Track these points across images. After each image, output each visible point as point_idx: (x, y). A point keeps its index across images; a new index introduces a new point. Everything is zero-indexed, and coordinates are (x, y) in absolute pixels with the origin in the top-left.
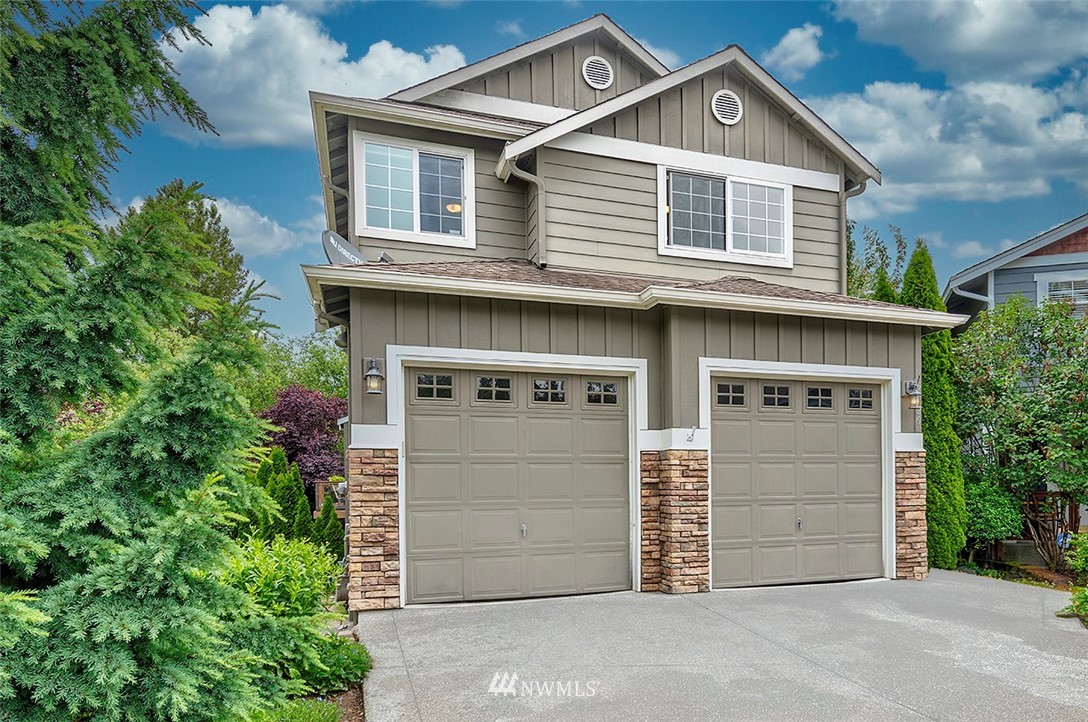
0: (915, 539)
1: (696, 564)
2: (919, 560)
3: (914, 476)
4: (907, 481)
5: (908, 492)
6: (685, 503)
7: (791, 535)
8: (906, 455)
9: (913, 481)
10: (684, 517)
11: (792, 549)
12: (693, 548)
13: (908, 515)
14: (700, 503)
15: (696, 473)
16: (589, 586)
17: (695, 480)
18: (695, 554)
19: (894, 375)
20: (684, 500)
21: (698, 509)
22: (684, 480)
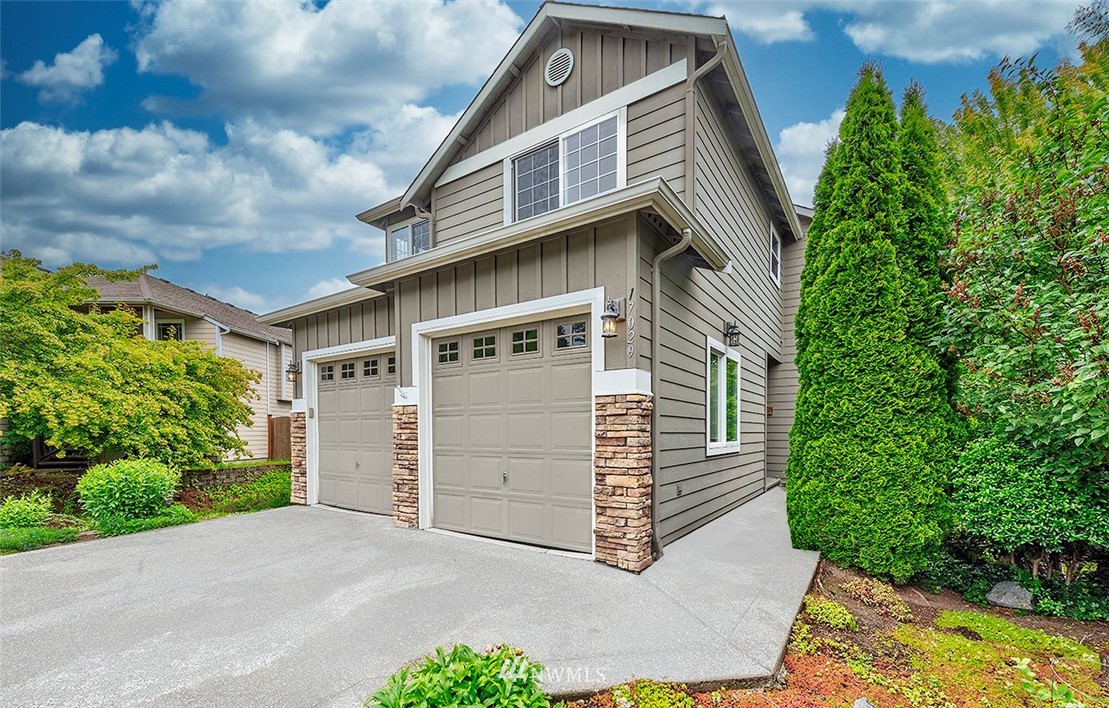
0: (617, 513)
1: (408, 504)
2: (624, 541)
3: (618, 427)
4: (609, 434)
5: (610, 449)
6: (400, 451)
7: (498, 488)
8: (609, 400)
9: (618, 435)
10: (400, 462)
11: (498, 502)
12: (406, 490)
13: (610, 480)
14: (411, 452)
15: (407, 425)
16: (386, 509)
17: (409, 431)
18: (407, 495)
19: (595, 299)
20: (400, 448)
21: (409, 457)
22: (400, 431)
